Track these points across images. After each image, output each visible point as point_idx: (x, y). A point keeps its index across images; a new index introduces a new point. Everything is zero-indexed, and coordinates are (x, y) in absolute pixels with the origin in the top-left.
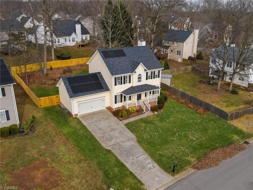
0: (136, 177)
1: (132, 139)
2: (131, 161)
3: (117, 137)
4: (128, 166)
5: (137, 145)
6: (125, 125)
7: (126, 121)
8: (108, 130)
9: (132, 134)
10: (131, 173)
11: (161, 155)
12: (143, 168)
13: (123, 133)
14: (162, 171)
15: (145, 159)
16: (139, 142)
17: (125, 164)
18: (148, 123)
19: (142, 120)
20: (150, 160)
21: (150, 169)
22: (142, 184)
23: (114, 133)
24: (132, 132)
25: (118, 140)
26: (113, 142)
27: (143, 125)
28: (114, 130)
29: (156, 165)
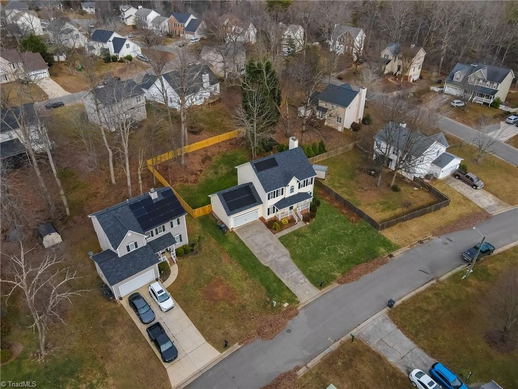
0: (291, 291)
1: (286, 255)
2: (286, 277)
3: (272, 253)
4: (284, 281)
5: (290, 260)
6: (279, 239)
7: (280, 234)
8: (264, 245)
9: (286, 250)
10: (287, 288)
11: (311, 271)
12: (297, 283)
13: (277, 248)
14: (312, 285)
15: (298, 275)
16: (293, 258)
17: (282, 279)
18: (300, 236)
19: (294, 233)
20: (302, 276)
21: (302, 284)
22: (296, 297)
23: (269, 249)
24: (286, 246)
25: (274, 257)
26: (270, 258)
28: (269, 245)
29: (307, 280)
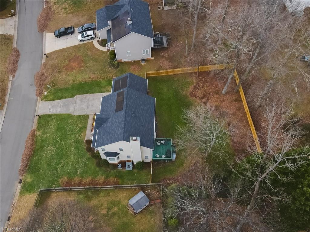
2: (60, 103)
7: (91, 118)
9: (77, 115)
10: (54, 100)
12: (53, 107)
13: (82, 110)
14: (45, 114)
15: (56, 111)
16: (69, 115)
18: (80, 130)
19: (85, 127)
21: (50, 109)
22: (45, 101)
24: (80, 116)
27: (81, 126)
29: (50, 113)
